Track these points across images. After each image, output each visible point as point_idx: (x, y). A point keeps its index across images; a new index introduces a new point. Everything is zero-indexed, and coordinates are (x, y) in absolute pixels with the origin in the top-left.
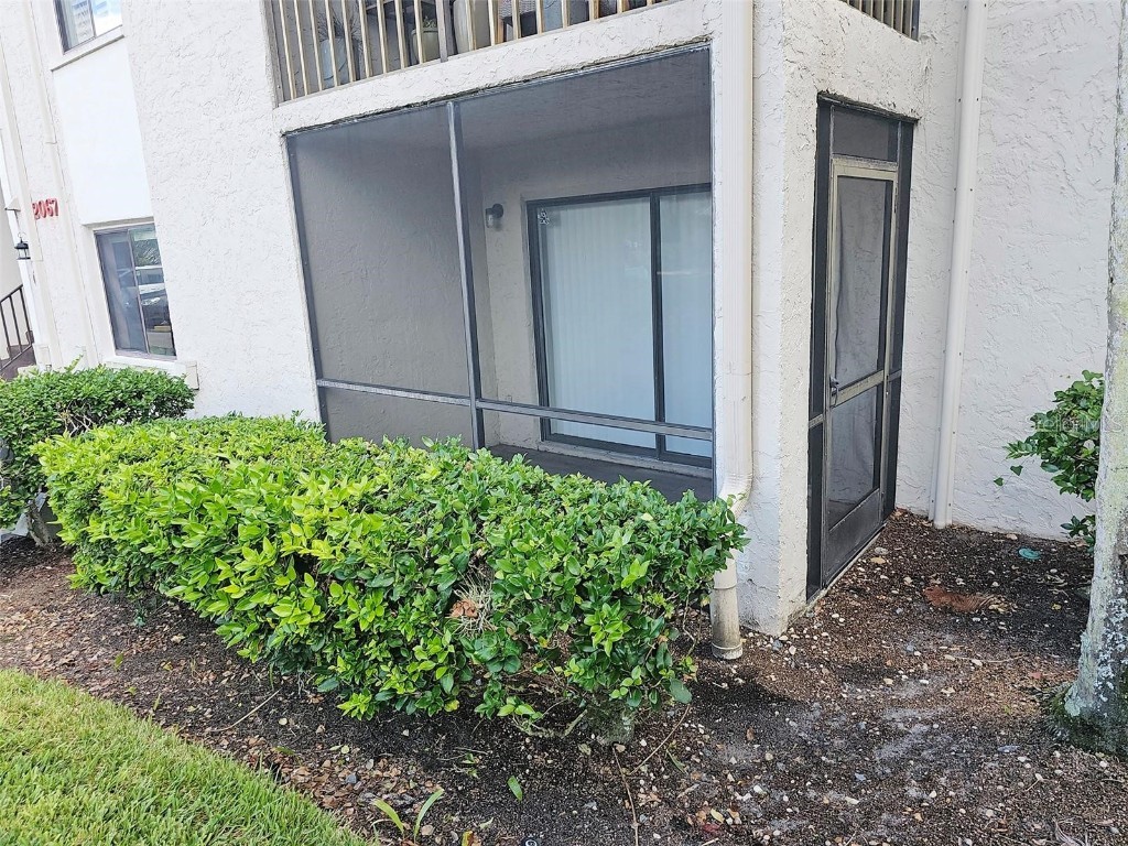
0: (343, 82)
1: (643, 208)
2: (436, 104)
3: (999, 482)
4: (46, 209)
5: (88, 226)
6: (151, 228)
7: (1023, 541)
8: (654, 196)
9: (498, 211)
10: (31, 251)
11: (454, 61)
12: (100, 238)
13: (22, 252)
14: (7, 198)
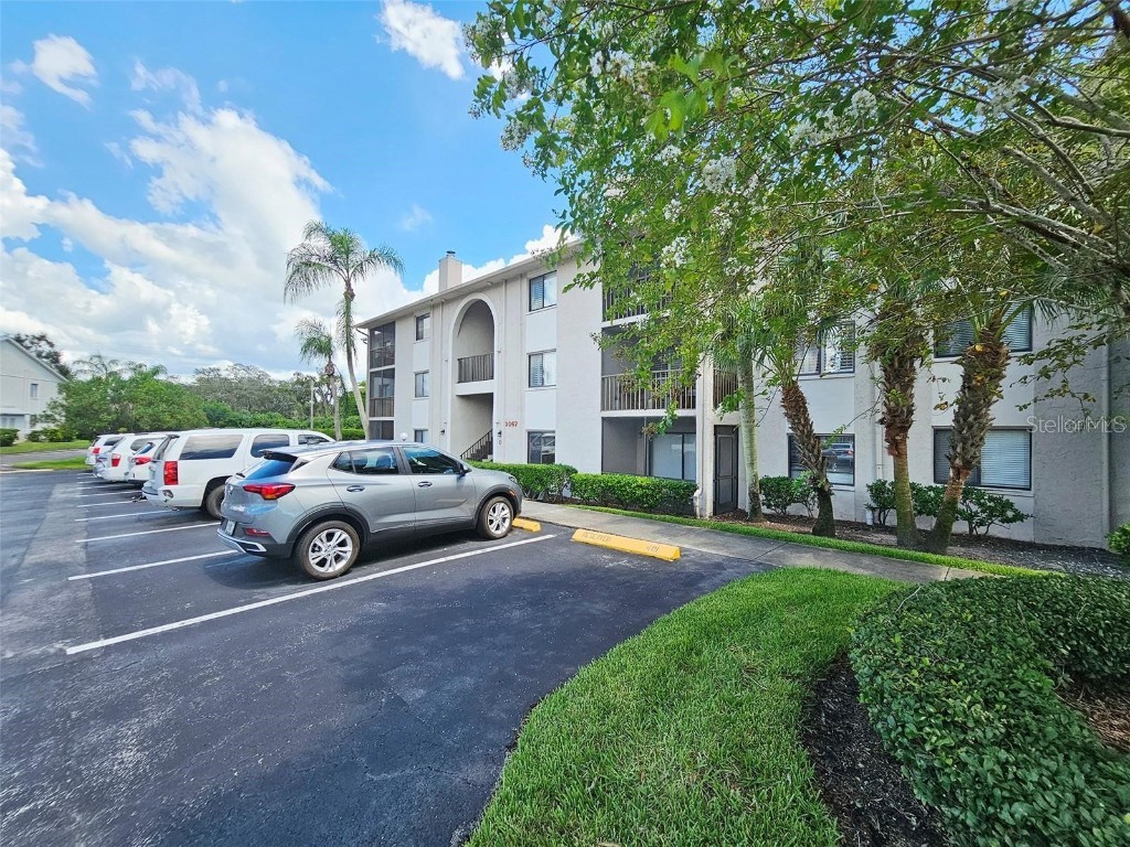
0: (620, 409)
4: (513, 424)
5: (527, 430)
6: (554, 433)
8: (683, 434)
10: (502, 436)
11: (647, 410)
12: (529, 433)
13: (499, 434)
14: (495, 419)
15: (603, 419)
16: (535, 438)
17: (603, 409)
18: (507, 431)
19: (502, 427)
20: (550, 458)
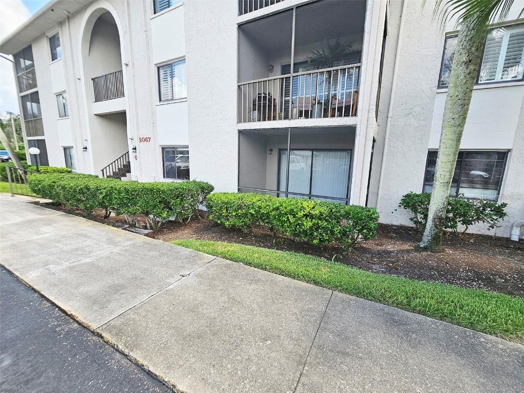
0: (259, 120)
1: (310, 153)
2: (286, 129)
3: (392, 212)
4: (147, 140)
5: (160, 145)
6: (187, 147)
7: (392, 225)
8: (312, 150)
9: (271, 150)
10: (137, 151)
11: (292, 120)
12: (163, 149)
13: (134, 151)
14: (129, 136)
15: (240, 132)
16: (169, 153)
17: (239, 121)
18: (141, 146)
19: (136, 143)
20: (184, 173)
